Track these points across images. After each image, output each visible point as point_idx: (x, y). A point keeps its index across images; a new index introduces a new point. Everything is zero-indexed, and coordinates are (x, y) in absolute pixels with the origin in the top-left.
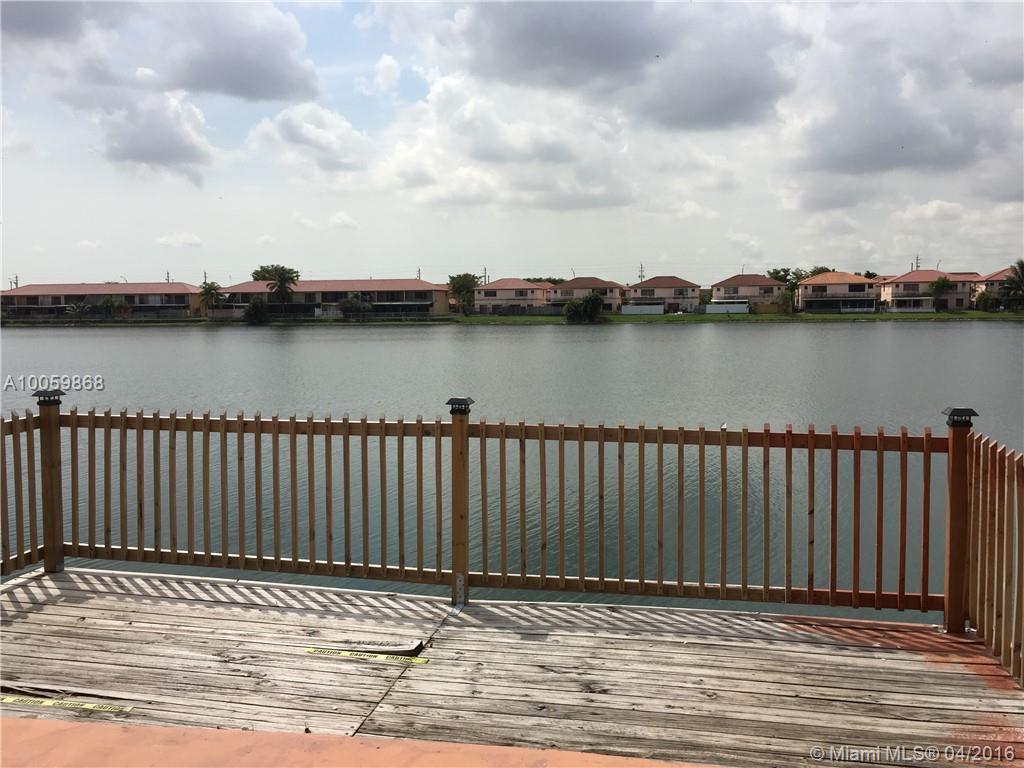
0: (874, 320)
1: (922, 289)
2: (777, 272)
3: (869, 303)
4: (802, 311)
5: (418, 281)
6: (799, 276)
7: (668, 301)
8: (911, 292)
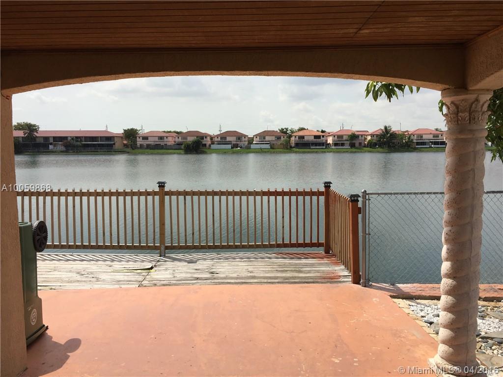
0: (325, 152)
1: (345, 138)
2: (283, 129)
3: (322, 144)
4: (294, 147)
5: (106, 132)
6: (292, 132)
7: (233, 143)
8: (340, 139)
